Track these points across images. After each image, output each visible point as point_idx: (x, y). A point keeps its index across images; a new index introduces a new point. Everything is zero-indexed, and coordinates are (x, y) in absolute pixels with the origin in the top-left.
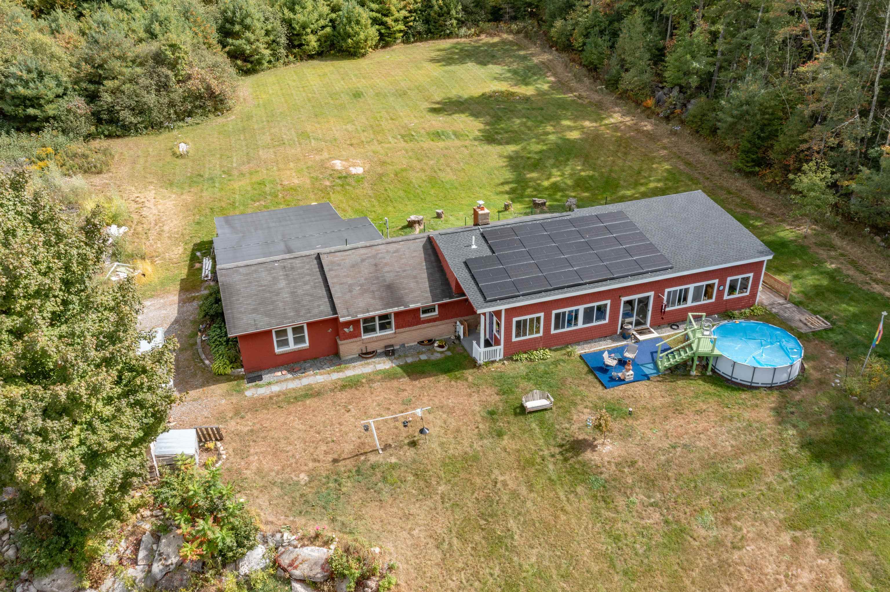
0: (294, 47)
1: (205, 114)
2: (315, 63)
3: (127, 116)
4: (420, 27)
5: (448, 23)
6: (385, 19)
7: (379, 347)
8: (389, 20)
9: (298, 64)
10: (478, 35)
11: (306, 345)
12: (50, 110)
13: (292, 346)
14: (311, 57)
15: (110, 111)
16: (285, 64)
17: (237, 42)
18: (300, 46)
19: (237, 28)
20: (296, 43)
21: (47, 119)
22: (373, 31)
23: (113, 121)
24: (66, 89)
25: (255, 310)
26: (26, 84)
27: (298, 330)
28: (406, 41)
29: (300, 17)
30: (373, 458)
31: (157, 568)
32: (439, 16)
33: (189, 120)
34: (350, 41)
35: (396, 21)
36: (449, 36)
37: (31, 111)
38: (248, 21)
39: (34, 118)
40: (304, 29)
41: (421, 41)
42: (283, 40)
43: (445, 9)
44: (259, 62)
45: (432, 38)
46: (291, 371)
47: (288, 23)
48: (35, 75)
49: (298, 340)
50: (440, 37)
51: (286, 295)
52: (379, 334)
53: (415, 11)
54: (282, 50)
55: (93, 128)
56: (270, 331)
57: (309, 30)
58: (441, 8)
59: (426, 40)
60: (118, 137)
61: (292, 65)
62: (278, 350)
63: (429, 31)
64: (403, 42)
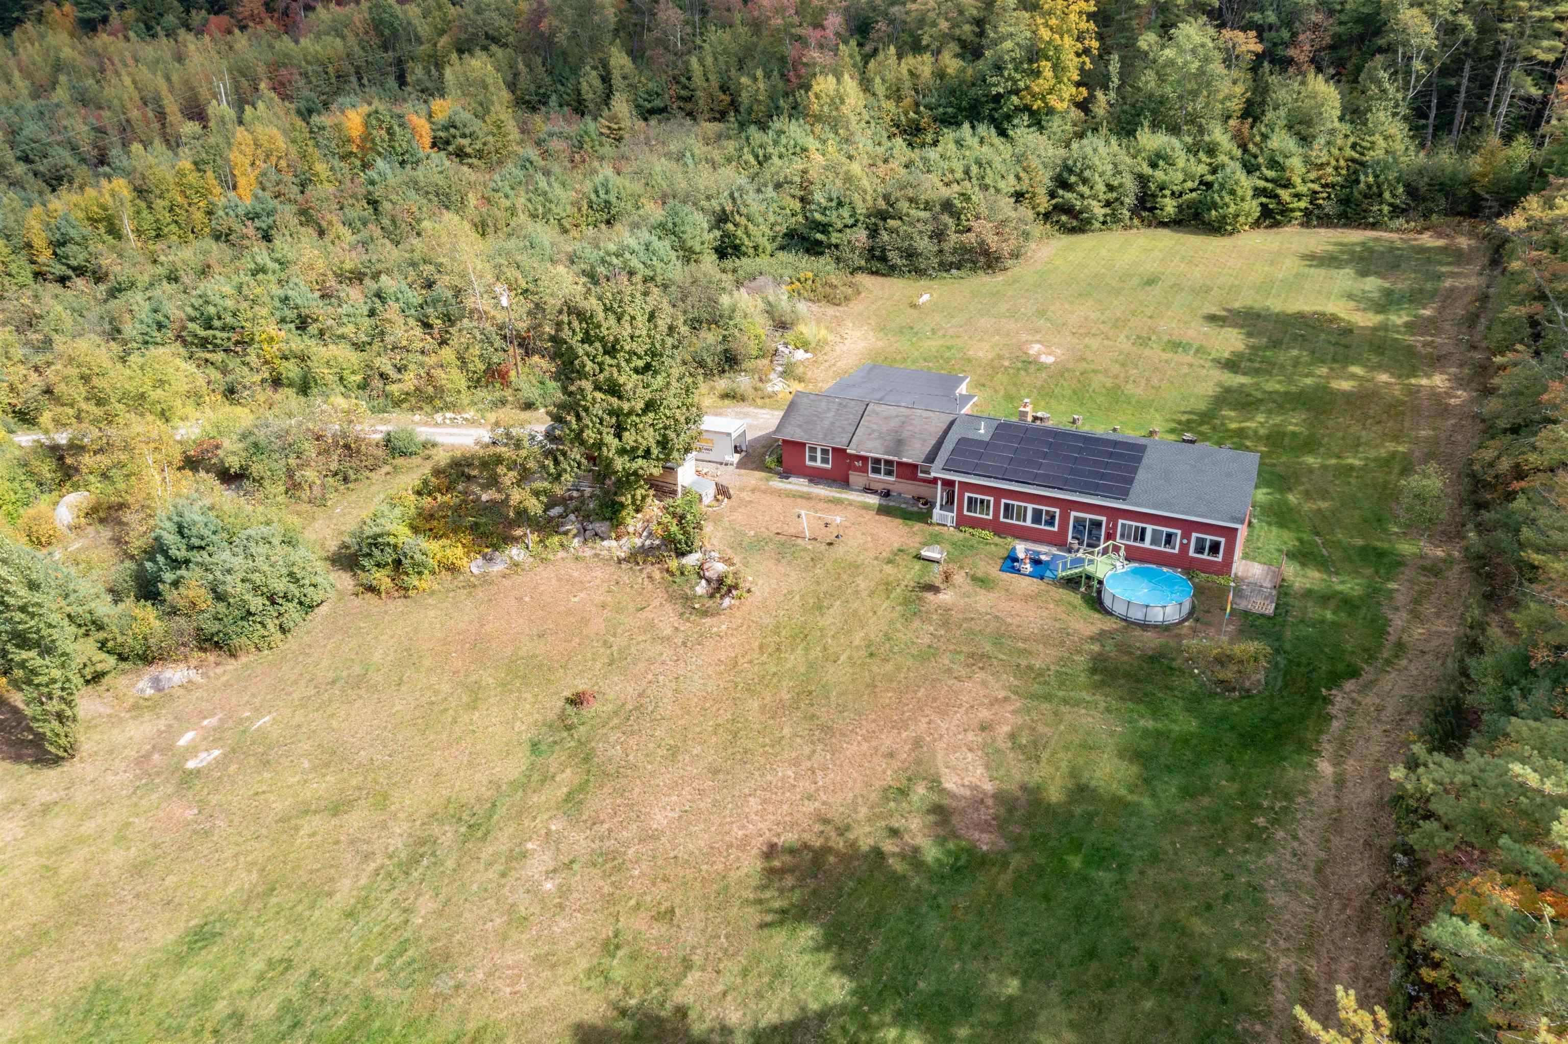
0: (1145, 209)
1: (974, 270)
2: (1166, 232)
3: (894, 257)
4: (1330, 208)
5: (1375, 208)
6: (1280, 192)
7: (879, 487)
8: (1285, 195)
9: (1142, 230)
10: (1420, 232)
11: (829, 466)
12: (835, 238)
13: (818, 464)
14: (1163, 224)
15: (884, 250)
16: (1125, 228)
17: (1069, 195)
18: (1152, 209)
19: (1073, 179)
20: (1149, 205)
21: (829, 246)
22: (1253, 207)
23: (883, 259)
24: (857, 221)
25: (800, 426)
26: (823, 213)
27: (825, 452)
28: (1306, 224)
29: (1159, 175)
30: (799, 541)
31: (648, 542)
32: (1366, 196)
33: (954, 271)
34: (1213, 213)
35: (1299, 196)
36: (1373, 226)
37: (819, 236)
38: (1087, 173)
39: (819, 243)
40: (1162, 189)
41: (1328, 227)
42: (1130, 200)
43: (1375, 189)
44: (1088, 222)
45: (1345, 226)
46: (811, 481)
47: (1143, 180)
48: (834, 204)
49: (825, 460)
50: (1358, 226)
51: (827, 423)
52: (882, 477)
53: (1333, 186)
54: (1125, 212)
55: (863, 263)
56: (804, 445)
57: (1167, 192)
58: (1369, 187)
59: (1336, 226)
60: (883, 275)
61: (1135, 231)
62: (808, 463)
63: (1342, 215)
64: (1302, 225)
